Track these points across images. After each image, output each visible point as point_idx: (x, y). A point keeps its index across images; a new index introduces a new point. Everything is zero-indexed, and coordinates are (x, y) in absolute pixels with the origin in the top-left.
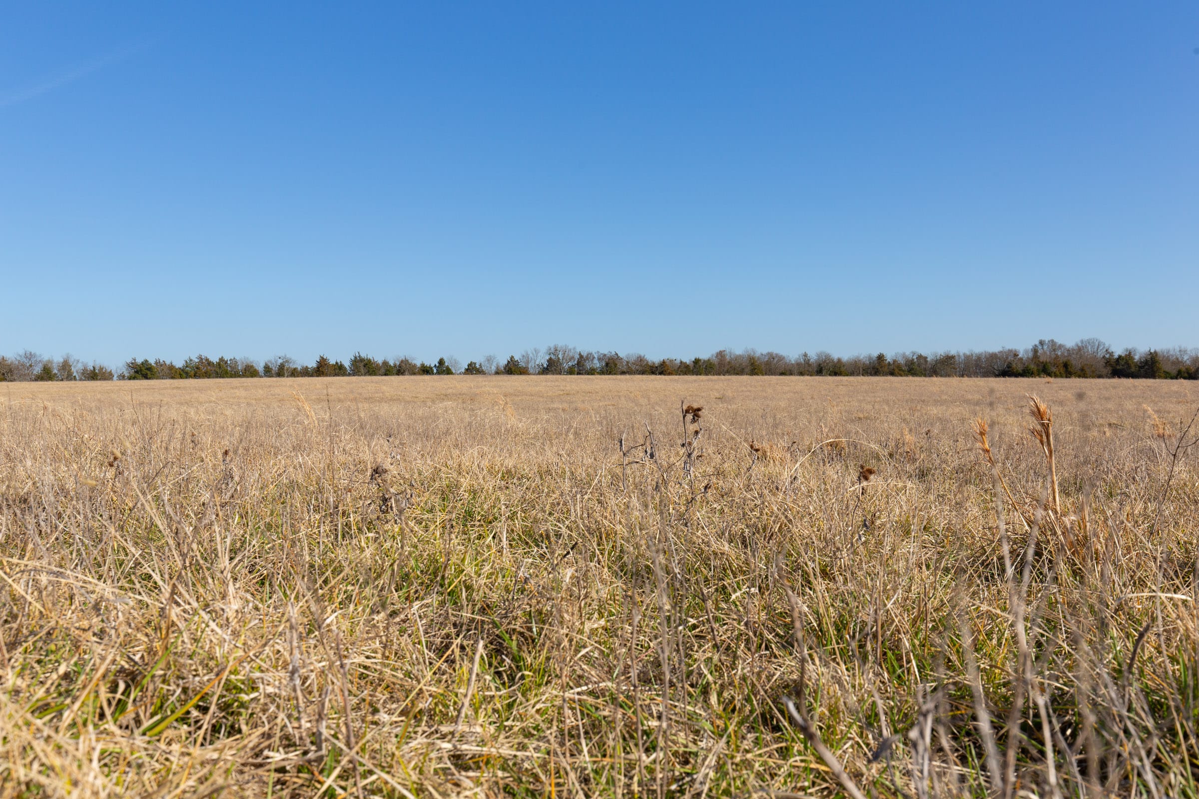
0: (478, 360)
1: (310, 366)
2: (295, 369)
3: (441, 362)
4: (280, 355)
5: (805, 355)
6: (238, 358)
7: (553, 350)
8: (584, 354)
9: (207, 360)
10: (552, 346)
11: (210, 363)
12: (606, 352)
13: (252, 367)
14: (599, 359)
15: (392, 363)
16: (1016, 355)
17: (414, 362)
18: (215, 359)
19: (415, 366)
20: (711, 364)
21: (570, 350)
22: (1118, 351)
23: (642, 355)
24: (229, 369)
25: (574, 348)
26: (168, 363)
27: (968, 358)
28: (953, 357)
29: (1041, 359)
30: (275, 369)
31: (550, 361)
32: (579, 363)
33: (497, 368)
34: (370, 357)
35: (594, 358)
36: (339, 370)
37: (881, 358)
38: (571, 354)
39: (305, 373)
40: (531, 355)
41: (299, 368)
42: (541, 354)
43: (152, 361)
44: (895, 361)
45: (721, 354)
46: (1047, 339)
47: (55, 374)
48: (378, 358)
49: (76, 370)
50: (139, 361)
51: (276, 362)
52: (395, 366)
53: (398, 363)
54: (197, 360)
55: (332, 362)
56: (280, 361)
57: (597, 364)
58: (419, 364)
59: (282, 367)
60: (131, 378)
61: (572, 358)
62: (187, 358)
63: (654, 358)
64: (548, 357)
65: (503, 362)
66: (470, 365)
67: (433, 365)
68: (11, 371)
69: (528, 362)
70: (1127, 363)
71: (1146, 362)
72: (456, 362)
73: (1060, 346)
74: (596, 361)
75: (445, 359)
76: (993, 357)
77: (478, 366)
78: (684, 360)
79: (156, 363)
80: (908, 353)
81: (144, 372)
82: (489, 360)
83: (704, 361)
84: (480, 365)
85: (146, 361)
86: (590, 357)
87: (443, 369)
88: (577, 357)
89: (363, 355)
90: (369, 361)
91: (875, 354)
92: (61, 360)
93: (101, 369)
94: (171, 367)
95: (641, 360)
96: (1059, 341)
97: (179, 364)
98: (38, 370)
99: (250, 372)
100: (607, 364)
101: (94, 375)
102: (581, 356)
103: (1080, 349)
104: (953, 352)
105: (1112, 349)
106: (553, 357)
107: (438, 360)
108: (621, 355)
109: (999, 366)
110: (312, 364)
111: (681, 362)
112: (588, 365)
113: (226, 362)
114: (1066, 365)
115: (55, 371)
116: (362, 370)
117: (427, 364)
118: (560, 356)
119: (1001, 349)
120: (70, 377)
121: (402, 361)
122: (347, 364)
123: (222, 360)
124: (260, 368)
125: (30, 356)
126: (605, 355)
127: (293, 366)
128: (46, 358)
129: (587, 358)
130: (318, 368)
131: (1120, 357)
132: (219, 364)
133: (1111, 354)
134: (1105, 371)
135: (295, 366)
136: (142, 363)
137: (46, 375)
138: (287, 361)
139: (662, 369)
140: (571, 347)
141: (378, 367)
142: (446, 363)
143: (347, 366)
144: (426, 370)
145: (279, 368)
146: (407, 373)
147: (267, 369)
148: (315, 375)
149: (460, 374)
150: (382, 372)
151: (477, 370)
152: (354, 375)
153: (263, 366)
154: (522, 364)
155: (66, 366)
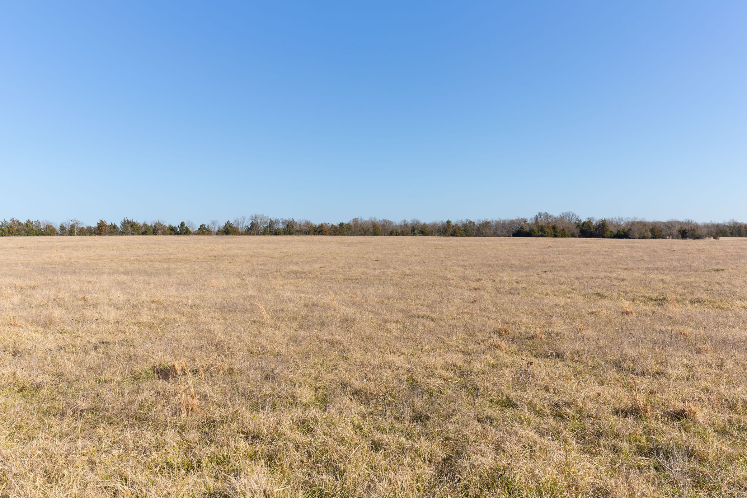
0: (207, 223)
1: (93, 226)
2: (82, 229)
3: (182, 224)
4: (71, 219)
5: (405, 221)
6: (40, 220)
7: (254, 217)
8: (274, 219)
9: (18, 221)
10: (254, 215)
11: (20, 224)
12: (287, 219)
13: (51, 226)
14: (283, 223)
15: (149, 225)
16: (525, 221)
17: (164, 224)
18: (23, 221)
19: (165, 226)
20: (350, 226)
21: (265, 217)
22: (584, 219)
23: (309, 220)
24: (34, 228)
25: (267, 216)
27: (498, 223)
28: (489, 222)
29: (540, 224)
30: (68, 228)
31: (252, 224)
32: (270, 225)
33: (219, 228)
34: (135, 220)
35: (279, 222)
36: (113, 230)
37: (449, 223)
38: (265, 220)
39: (91, 232)
40: (240, 220)
41: (85, 227)
42: (247, 219)
44: (456, 225)
45: (356, 220)
46: (543, 212)
48: (140, 221)
51: (69, 223)
52: (152, 226)
53: (153, 225)
54: (10, 222)
55: (109, 223)
56: (72, 223)
57: (281, 226)
58: (167, 226)
59: (73, 227)
61: (266, 222)
62: (3, 220)
63: (316, 222)
64: (251, 222)
65: (222, 224)
66: (201, 226)
67: (177, 226)
69: (238, 225)
70: (589, 226)
71: (600, 226)
72: (192, 224)
73: (551, 216)
74: (281, 224)
75: (185, 223)
76: (512, 222)
77: (206, 227)
78: (334, 224)
80: (464, 220)
82: (214, 223)
83: (346, 225)
84: (208, 226)
86: (277, 222)
87: (183, 231)
88: (269, 221)
89: (130, 219)
90: (134, 223)
91: (445, 220)
95: (308, 223)
96: (550, 213)
99: (49, 231)
100: (288, 226)
102: (271, 221)
103: (562, 218)
104: (489, 219)
105: (580, 218)
106: (254, 221)
107: (180, 223)
108: (296, 220)
109: (516, 228)
110: (94, 224)
111: (332, 225)
112: (276, 227)
113: (32, 223)
114: (554, 228)
116: (130, 229)
117: (173, 225)
118: (259, 221)
119: (517, 218)
121: (156, 224)
122: (119, 225)
123: (29, 221)
124: (57, 227)
126: (286, 221)
127: (80, 226)
129: (276, 222)
130: (99, 227)
131: (584, 222)
132: (26, 224)
133: (580, 221)
134: (577, 231)
138: (77, 223)
139: (320, 231)
140: (265, 215)
141: (140, 227)
142: (186, 225)
143: (119, 227)
144: (172, 231)
145: (71, 228)
146: (160, 231)
147: (62, 228)
148: (97, 232)
149: (196, 234)
150: (143, 230)
151: (206, 229)
152: (123, 233)
153: (60, 227)
154: (235, 226)
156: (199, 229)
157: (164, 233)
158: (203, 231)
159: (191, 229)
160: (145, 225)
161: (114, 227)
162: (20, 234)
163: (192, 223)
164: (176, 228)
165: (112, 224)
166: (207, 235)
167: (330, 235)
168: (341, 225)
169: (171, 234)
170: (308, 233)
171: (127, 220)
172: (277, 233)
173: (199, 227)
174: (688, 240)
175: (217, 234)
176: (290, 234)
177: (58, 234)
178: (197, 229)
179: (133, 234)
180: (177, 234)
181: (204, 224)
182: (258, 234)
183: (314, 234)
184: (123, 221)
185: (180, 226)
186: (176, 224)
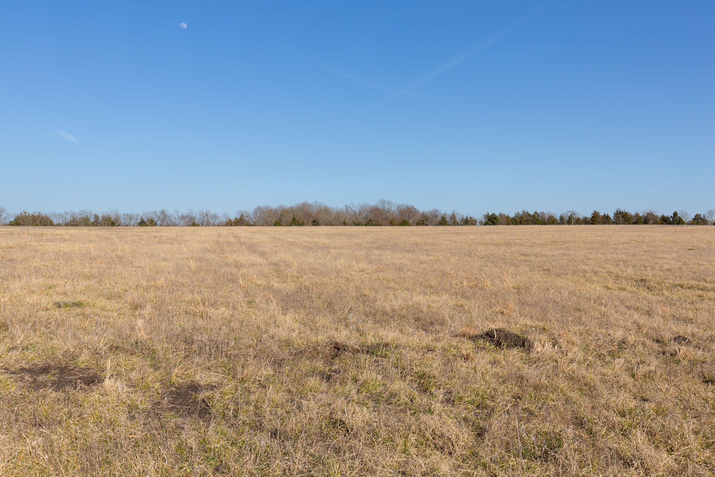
0: (702, 212)
1: (588, 217)
2: (579, 218)
3: (675, 214)
4: (569, 210)
6: (544, 212)
9: (527, 213)
11: (529, 215)
13: (553, 217)
15: (641, 215)
17: (656, 214)
18: (532, 213)
19: (657, 217)
24: (540, 219)
26: (506, 215)
30: (567, 218)
34: (626, 211)
36: (606, 220)
39: (585, 221)
41: (581, 218)
43: (497, 214)
47: (448, 221)
48: (632, 211)
49: (458, 219)
50: (490, 214)
51: (567, 214)
52: (644, 216)
54: (522, 213)
55: (602, 214)
56: (569, 214)
58: (660, 216)
59: (570, 217)
60: (486, 224)
62: (516, 212)
66: (696, 216)
67: (669, 216)
68: (427, 219)
75: (678, 212)
77: (702, 217)
79: (500, 215)
81: (493, 220)
82: (711, 214)
84: (704, 216)
85: (494, 214)
87: (676, 220)
89: (622, 210)
90: (626, 213)
92: (451, 214)
93: (471, 218)
94: (508, 217)
97: (512, 215)
98: (439, 219)
99: (551, 221)
101: (467, 222)
107: (673, 213)
110: (589, 215)
113: (538, 214)
115: (448, 219)
116: (621, 219)
117: (666, 215)
120: (455, 223)
121: (648, 214)
122: (612, 215)
123: (536, 213)
124: (558, 218)
125: (436, 211)
128: (443, 212)
130: (593, 217)
132: (534, 215)
135: (578, 217)
136: (492, 215)
137: (443, 222)
138: (574, 214)
141: (632, 217)
142: (679, 215)
143: (612, 218)
144: (665, 221)
145: (569, 219)
146: (651, 221)
147: (562, 218)
148: (591, 222)
149: (690, 224)
150: (634, 220)
151: (702, 219)
152: (616, 222)
153: (560, 217)
155: (453, 217)
156: (694, 219)
157: (655, 223)
158: (698, 221)
159: (684, 220)
160: (637, 215)
161: (607, 217)
162: (528, 224)
163: (685, 213)
164: (668, 218)
165: (605, 215)
166: (703, 225)
169: (662, 224)
171: (620, 211)
173: (694, 217)
177: (558, 224)
178: (691, 219)
179: (624, 224)
180: (669, 223)
181: (699, 213)
184: (616, 212)
185: (673, 216)
186: (669, 214)
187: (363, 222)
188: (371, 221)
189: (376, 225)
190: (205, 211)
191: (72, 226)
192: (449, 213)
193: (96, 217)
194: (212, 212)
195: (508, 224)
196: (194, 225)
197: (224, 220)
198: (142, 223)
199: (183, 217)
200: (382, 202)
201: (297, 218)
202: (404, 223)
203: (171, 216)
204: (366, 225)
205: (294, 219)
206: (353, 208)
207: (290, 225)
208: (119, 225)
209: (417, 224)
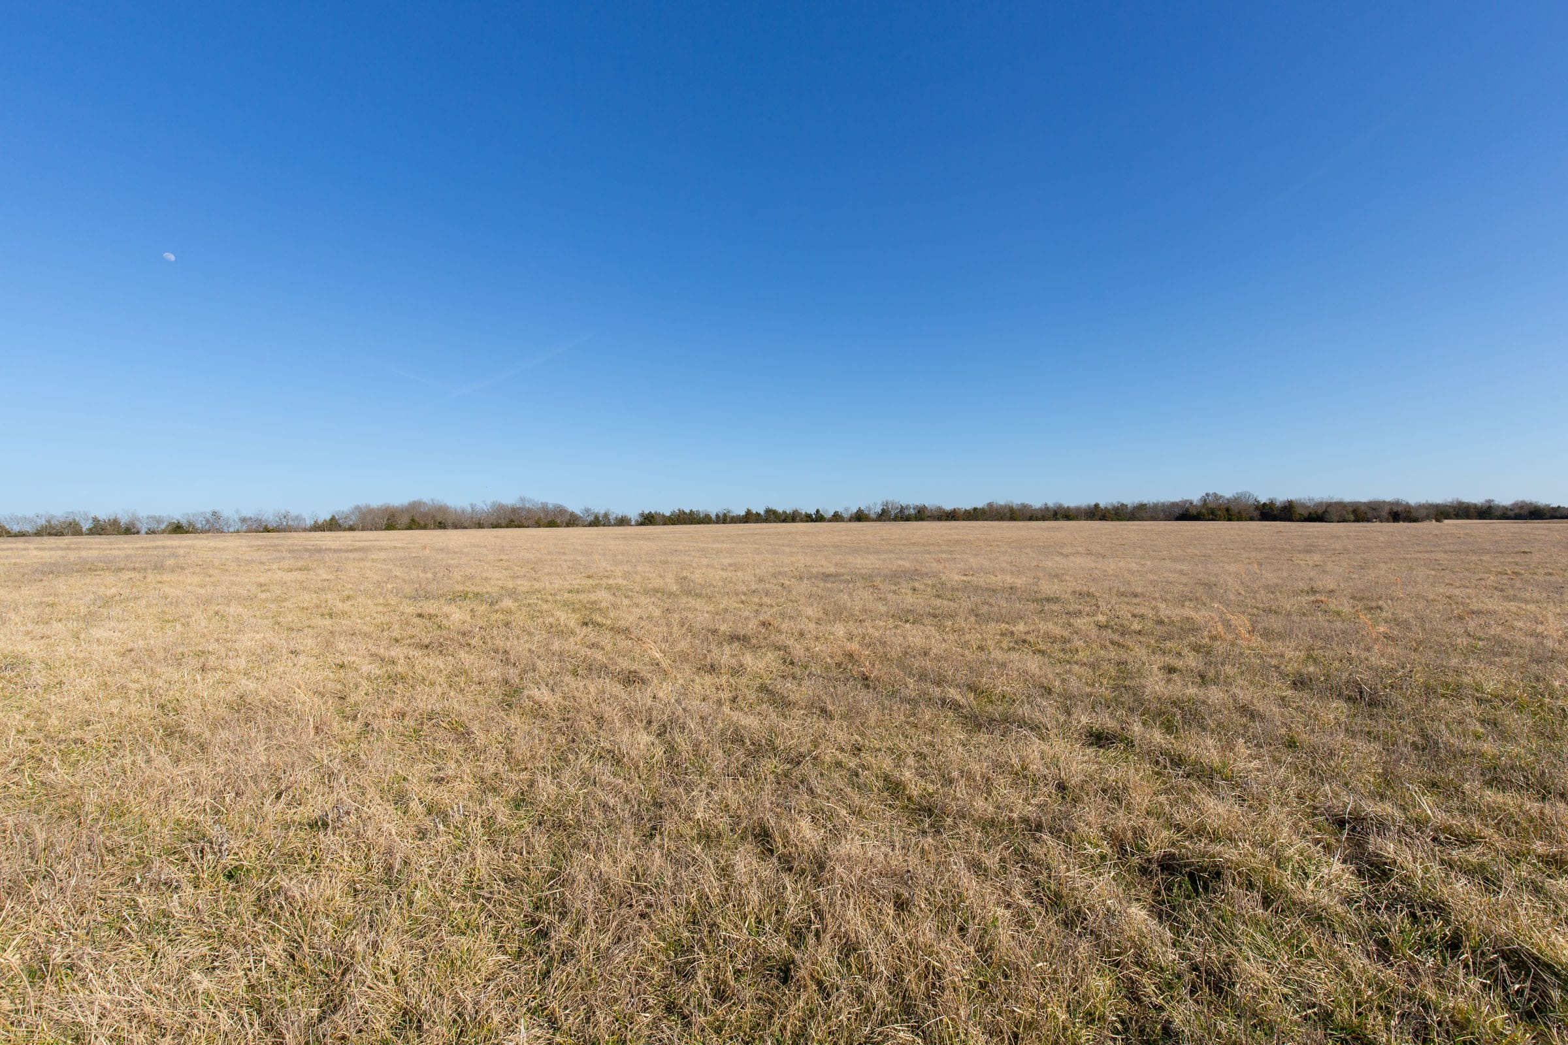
0: (840, 510)
1: (741, 515)
2: (733, 518)
3: (818, 511)
4: (723, 509)
6: (700, 510)
7: (886, 503)
8: (904, 505)
10: (886, 501)
11: (685, 513)
13: (709, 517)
14: (914, 509)
15: (788, 513)
16: (1191, 503)
18: (688, 513)
19: (802, 514)
21: (897, 503)
22: (1263, 499)
24: (696, 518)
26: (661, 513)
27: (1155, 506)
28: (1145, 505)
29: (1210, 506)
31: (883, 510)
32: (901, 511)
33: (851, 515)
34: (775, 509)
35: (910, 508)
37: (1097, 506)
38: (897, 506)
39: (738, 520)
40: (873, 506)
41: (735, 516)
42: (880, 505)
43: (653, 514)
44: (1106, 508)
45: (990, 505)
46: (1211, 492)
47: (601, 522)
48: (781, 509)
49: (612, 517)
50: (647, 512)
51: (722, 513)
52: (790, 514)
53: (792, 513)
54: (677, 512)
55: (754, 513)
57: (912, 512)
58: (804, 513)
59: (725, 515)
60: (642, 524)
63: (948, 507)
65: (854, 511)
66: (836, 513)
67: (813, 514)
68: (579, 520)
69: (870, 511)
70: (1271, 508)
71: (1285, 507)
72: (827, 512)
73: (1221, 497)
74: (912, 510)
76: (1174, 505)
77: (839, 515)
78: (969, 509)
79: (655, 515)
80: (1115, 503)
81: (649, 520)
82: (847, 510)
83: (979, 509)
84: (841, 513)
85: (650, 514)
86: (908, 507)
87: (818, 518)
88: (900, 507)
89: (772, 509)
90: (775, 511)
91: (1092, 503)
92: (604, 514)
93: (625, 519)
94: (663, 516)
95: (940, 509)
96: (1220, 493)
97: (668, 514)
98: (592, 518)
99: (706, 520)
100: (919, 512)
101: (623, 522)
102: (902, 507)
103: (1236, 499)
104: (1145, 502)
105: (1259, 499)
106: (886, 507)
108: (927, 505)
109: (1177, 511)
110: (742, 513)
111: (965, 510)
112: (906, 512)
113: (694, 514)
114: (1228, 510)
115: (601, 520)
116: (771, 517)
117: (809, 512)
118: (890, 507)
119: (1180, 500)
120: (609, 524)
121: (794, 511)
122: (762, 513)
123: (692, 512)
124: (714, 517)
125: (587, 510)
126: (917, 506)
127: (731, 514)
128: (595, 513)
130: (746, 517)
131: (1265, 504)
132: (690, 515)
133: (1258, 502)
134: (1256, 514)
136: (648, 515)
137: (596, 522)
138: (729, 512)
139: (952, 516)
140: (896, 501)
141: (780, 515)
142: (821, 513)
143: (764, 516)
144: (808, 518)
145: (724, 517)
146: (797, 519)
147: (717, 516)
148: (745, 520)
149: (830, 521)
150: (783, 517)
154: (866, 512)
155: (606, 515)
157: (802, 521)
158: (837, 517)
159: (825, 516)
160: (784, 512)
161: (758, 514)
162: (685, 523)
164: (810, 515)
166: (840, 521)
167: (964, 520)
168: (975, 509)
169: (807, 521)
170: (940, 519)
171: (769, 509)
172: (908, 519)
173: (833, 515)
174: (1401, 524)
175: (850, 521)
176: (922, 519)
177: (714, 523)
178: (831, 516)
179: (775, 522)
180: (813, 521)
181: (838, 511)
182: (889, 520)
183: (946, 520)
184: (766, 510)
185: (815, 513)
186: (812, 511)
187: (503, 522)
188: (512, 521)
189: (519, 527)
190: (283, 511)
191: (50, 534)
192: (602, 512)
193: (95, 520)
194: (294, 512)
195: (665, 524)
196: (267, 530)
197: (309, 522)
198: (177, 529)
199: (244, 520)
200: (522, 500)
201: (417, 519)
202: (552, 524)
203: (228, 519)
204: (507, 527)
205: (413, 520)
206: (485, 507)
207: (409, 528)
208: (138, 533)
209: (568, 525)
